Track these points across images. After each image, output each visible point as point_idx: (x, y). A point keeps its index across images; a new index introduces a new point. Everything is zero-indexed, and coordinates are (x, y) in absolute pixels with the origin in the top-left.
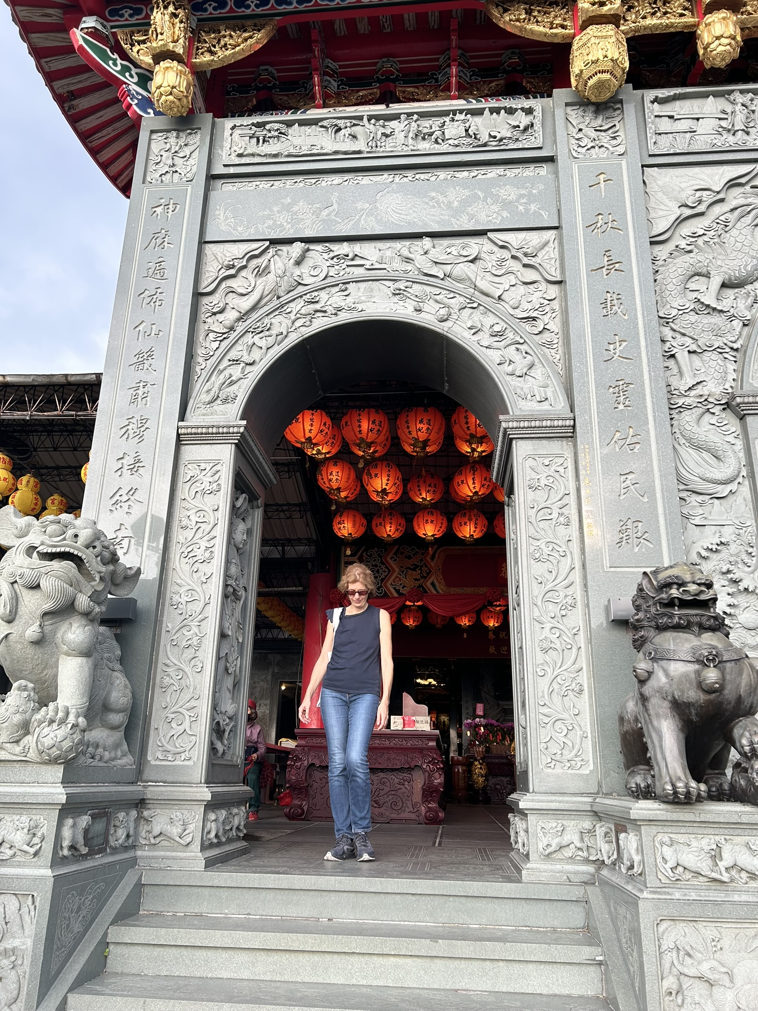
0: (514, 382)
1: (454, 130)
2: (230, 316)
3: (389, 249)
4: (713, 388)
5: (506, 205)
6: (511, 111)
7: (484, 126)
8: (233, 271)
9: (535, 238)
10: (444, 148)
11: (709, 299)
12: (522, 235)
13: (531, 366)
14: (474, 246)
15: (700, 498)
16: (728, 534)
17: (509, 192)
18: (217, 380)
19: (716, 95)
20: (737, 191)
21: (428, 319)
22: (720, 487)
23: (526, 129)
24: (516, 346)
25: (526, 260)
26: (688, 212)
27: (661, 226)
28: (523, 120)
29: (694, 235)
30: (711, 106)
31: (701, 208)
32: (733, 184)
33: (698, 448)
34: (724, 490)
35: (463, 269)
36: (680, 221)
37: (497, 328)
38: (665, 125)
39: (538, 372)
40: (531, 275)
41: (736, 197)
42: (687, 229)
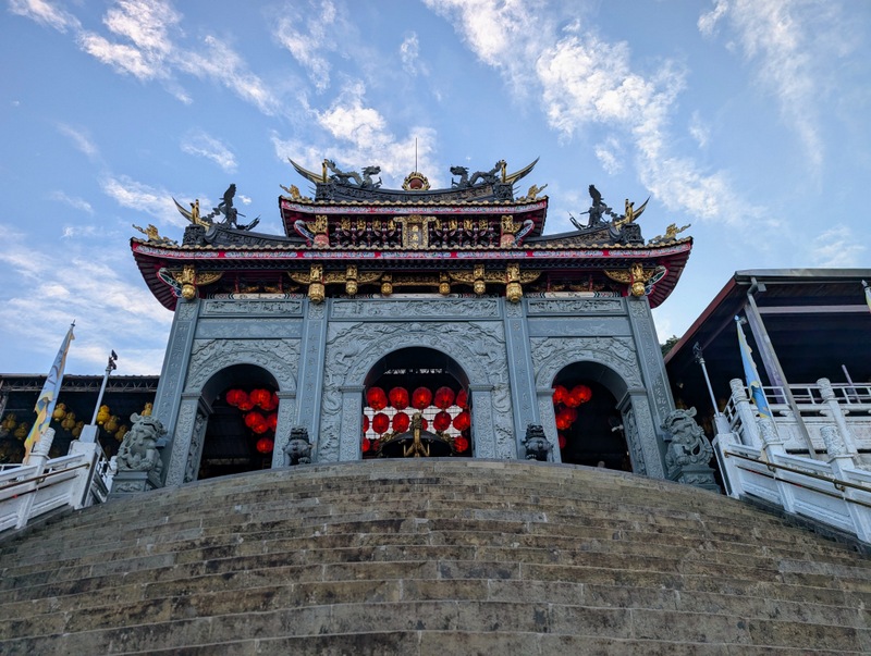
0: (283, 382)
1: (276, 307)
2: (201, 362)
3: (252, 342)
4: (337, 385)
5: (289, 331)
6: (293, 303)
7: (285, 307)
8: (203, 348)
9: (295, 341)
11: (340, 361)
12: (291, 340)
13: (288, 378)
14: (277, 342)
17: (289, 327)
18: (195, 380)
19: (352, 302)
20: (354, 330)
21: (260, 364)
22: (333, 412)
23: (297, 308)
24: (285, 372)
25: (292, 347)
26: (339, 335)
27: (331, 339)
28: (297, 306)
29: (340, 342)
30: (350, 305)
31: (344, 334)
32: (353, 328)
33: (330, 401)
35: (273, 349)
36: (337, 338)
37: (280, 367)
38: (337, 310)
39: (290, 380)
40: (293, 352)
41: (354, 332)
42: (338, 340)
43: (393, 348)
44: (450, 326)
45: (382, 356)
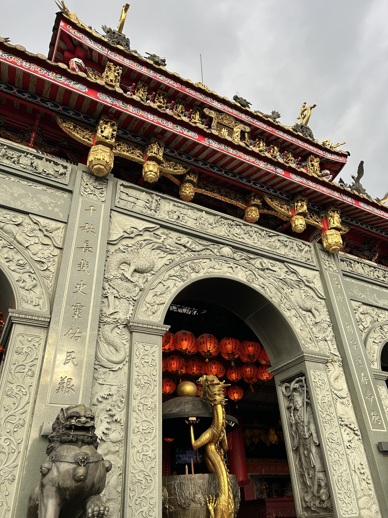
0: (23, 292)
1: (25, 161)
4: (121, 316)
5: (43, 204)
6: (56, 164)
7: (41, 165)
9: (53, 225)
10: (17, 167)
11: (128, 275)
12: (47, 221)
13: (35, 286)
14: (20, 218)
15: (104, 370)
16: (114, 390)
17: (46, 199)
19: (147, 192)
20: (147, 233)
22: (115, 365)
23: (62, 174)
24: (30, 274)
25: (46, 233)
26: (126, 235)
27: (114, 237)
28: (62, 170)
29: (127, 246)
30: (144, 196)
31: (132, 235)
32: (147, 230)
33: (109, 344)
34: (116, 367)
35: (10, 227)
36: (122, 238)
37: (21, 262)
38: (124, 196)
39: (38, 290)
40: (47, 241)
41: (147, 235)
42: (125, 242)
43: (202, 275)
44: (267, 263)
45: (188, 282)
